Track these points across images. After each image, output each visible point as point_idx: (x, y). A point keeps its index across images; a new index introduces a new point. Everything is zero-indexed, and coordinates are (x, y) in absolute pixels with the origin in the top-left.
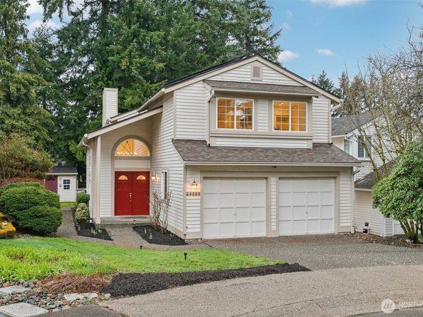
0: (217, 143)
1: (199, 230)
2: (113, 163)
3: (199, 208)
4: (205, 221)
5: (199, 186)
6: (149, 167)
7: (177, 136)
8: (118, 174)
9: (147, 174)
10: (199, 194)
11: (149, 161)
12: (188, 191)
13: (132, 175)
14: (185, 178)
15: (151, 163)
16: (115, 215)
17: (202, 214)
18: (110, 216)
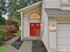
0: (64, 9)
1: (55, 48)
2: (29, 21)
3: (55, 38)
4: (58, 43)
5: (55, 27)
6: (40, 22)
7: (47, 7)
8: (31, 24)
9: (40, 24)
10: (55, 31)
11: (40, 20)
12: (50, 29)
13: (35, 24)
14: (49, 23)
15: (41, 20)
16: (30, 36)
17: (57, 40)
18: (28, 36)
